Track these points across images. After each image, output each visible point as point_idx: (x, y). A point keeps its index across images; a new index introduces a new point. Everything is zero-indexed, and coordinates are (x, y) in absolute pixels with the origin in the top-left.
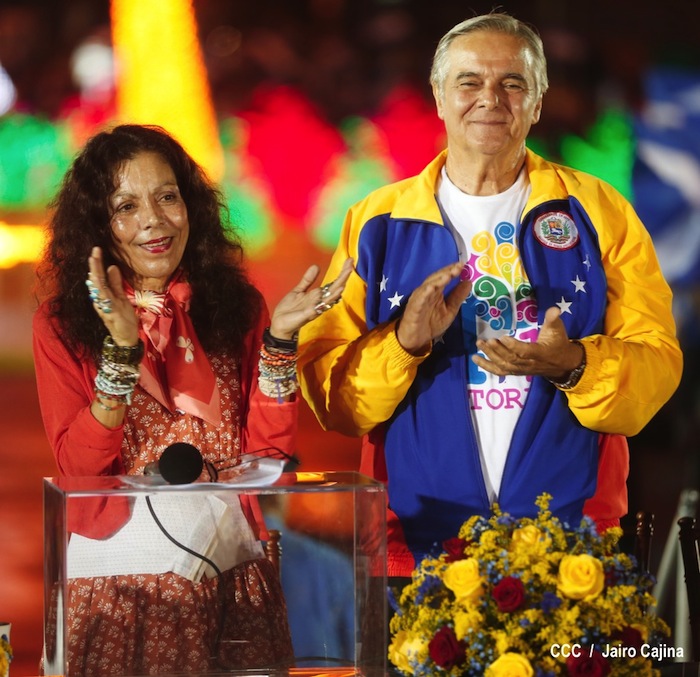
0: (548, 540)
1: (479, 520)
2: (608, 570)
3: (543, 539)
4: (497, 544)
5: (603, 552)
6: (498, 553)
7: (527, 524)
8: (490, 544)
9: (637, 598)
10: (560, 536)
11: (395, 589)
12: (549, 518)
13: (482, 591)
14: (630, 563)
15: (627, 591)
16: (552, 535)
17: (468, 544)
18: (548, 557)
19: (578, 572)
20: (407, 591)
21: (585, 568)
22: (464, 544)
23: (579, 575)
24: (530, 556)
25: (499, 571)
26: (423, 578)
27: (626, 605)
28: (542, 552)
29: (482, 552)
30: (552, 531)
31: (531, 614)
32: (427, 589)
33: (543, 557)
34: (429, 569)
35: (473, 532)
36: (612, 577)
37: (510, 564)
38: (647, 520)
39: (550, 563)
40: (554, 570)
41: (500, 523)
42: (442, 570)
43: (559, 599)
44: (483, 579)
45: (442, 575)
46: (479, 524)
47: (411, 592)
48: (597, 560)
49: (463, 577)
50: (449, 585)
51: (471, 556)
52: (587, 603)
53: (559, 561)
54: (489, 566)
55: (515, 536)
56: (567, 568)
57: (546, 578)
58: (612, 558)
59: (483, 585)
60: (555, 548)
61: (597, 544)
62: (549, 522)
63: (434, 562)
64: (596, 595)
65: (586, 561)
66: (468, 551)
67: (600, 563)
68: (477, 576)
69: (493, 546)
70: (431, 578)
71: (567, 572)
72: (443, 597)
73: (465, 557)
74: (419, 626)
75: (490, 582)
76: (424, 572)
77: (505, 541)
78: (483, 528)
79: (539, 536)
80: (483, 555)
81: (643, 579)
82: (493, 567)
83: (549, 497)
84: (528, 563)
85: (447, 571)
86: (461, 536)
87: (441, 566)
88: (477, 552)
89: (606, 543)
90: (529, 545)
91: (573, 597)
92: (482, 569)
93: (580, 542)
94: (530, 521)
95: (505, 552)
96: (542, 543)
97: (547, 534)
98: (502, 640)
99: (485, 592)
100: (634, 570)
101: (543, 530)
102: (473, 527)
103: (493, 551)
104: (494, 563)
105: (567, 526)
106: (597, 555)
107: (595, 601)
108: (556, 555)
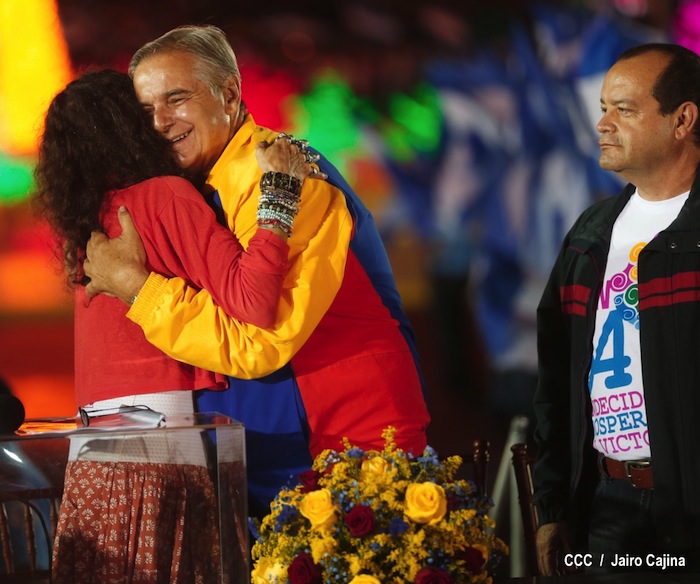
0: (394, 470)
1: (330, 453)
2: (450, 496)
3: (389, 469)
4: (347, 475)
5: (445, 479)
6: (349, 483)
7: (374, 456)
8: (341, 475)
9: (477, 521)
10: (405, 466)
11: (255, 519)
12: (394, 450)
13: (335, 519)
14: (469, 488)
15: (468, 514)
16: (397, 465)
17: (322, 475)
18: (395, 485)
19: (422, 498)
20: (266, 520)
21: (429, 494)
22: (318, 475)
23: (423, 501)
24: (378, 485)
25: (350, 500)
26: (281, 508)
27: (467, 527)
28: (389, 481)
29: (334, 483)
30: (398, 462)
31: (380, 539)
32: (285, 518)
33: (390, 485)
34: (286, 499)
35: (326, 464)
36: (453, 502)
37: (361, 493)
38: (483, 447)
39: (396, 490)
40: (401, 496)
41: (350, 455)
42: (298, 500)
43: (406, 523)
44: (335, 508)
45: (298, 505)
46: (331, 457)
47: (270, 521)
48: (440, 487)
49: (317, 507)
50: (304, 515)
51: (324, 486)
52: (431, 526)
53: (405, 489)
54: (342, 496)
55: (363, 467)
56: (412, 494)
57: (393, 504)
58: (453, 484)
59: (336, 513)
60: (400, 477)
61: (439, 472)
62: (395, 453)
63: (291, 493)
64: (439, 519)
65: (430, 487)
66: (321, 482)
67: (443, 490)
68: (330, 505)
69: (345, 477)
70: (289, 507)
71: (412, 499)
72: (300, 525)
73: (319, 488)
74: (279, 552)
75: (342, 511)
76: (282, 502)
77: (355, 472)
78: (335, 460)
79: (386, 467)
80: (335, 486)
81: (482, 502)
82: (345, 496)
83: (394, 429)
84: (376, 491)
85: (303, 501)
86: (314, 469)
87: (297, 497)
88: (329, 484)
89: (447, 471)
90: (377, 475)
91: (419, 521)
92: (334, 498)
93: (423, 471)
94: (377, 453)
95: (355, 483)
96: (389, 473)
97: (393, 464)
98: (355, 564)
99: (339, 520)
100: (474, 495)
101: (390, 461)
102: (326, 459)
103: (345, 481)
104: (346, 493)
105: (411, 456)
106: (439, 482)
107: (438, 524)
108: (402, 483)
